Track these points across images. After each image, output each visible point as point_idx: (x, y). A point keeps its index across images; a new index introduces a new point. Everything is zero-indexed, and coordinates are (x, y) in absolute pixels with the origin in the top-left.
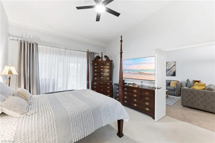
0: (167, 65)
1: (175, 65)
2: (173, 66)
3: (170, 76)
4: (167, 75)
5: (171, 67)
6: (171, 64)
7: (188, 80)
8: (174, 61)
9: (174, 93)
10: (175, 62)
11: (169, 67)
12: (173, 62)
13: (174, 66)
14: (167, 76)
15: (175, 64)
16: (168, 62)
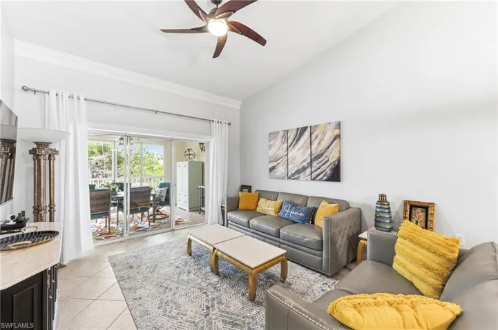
0: (313, 137)
1: (338, 137)
2: (332, 143)
3: (321, 180)
4: (314, 175)
5: (324, 144)
6: (324, 133)
7: (383, 199)
8: (335, 120)
9: (320, 258)
10: (339, 125)
11: (319, 143)
12: (333, 125)
13: (335, 139)
14: (314, 179)
15: (337, 132)
16: (316, 126)
